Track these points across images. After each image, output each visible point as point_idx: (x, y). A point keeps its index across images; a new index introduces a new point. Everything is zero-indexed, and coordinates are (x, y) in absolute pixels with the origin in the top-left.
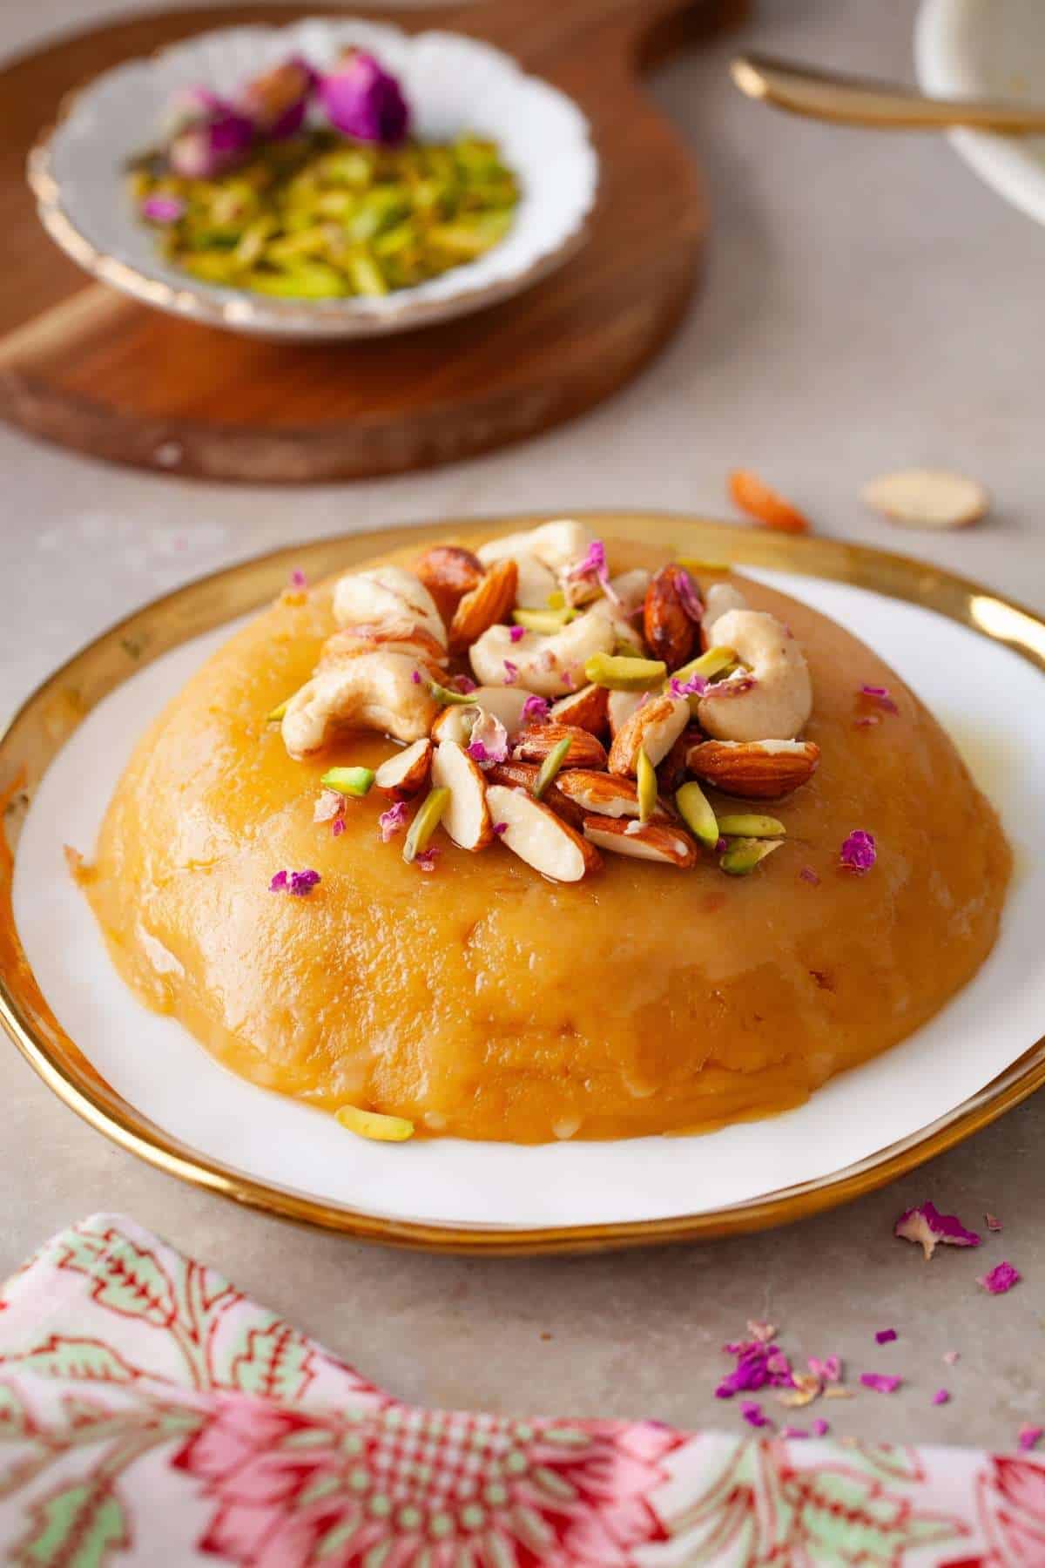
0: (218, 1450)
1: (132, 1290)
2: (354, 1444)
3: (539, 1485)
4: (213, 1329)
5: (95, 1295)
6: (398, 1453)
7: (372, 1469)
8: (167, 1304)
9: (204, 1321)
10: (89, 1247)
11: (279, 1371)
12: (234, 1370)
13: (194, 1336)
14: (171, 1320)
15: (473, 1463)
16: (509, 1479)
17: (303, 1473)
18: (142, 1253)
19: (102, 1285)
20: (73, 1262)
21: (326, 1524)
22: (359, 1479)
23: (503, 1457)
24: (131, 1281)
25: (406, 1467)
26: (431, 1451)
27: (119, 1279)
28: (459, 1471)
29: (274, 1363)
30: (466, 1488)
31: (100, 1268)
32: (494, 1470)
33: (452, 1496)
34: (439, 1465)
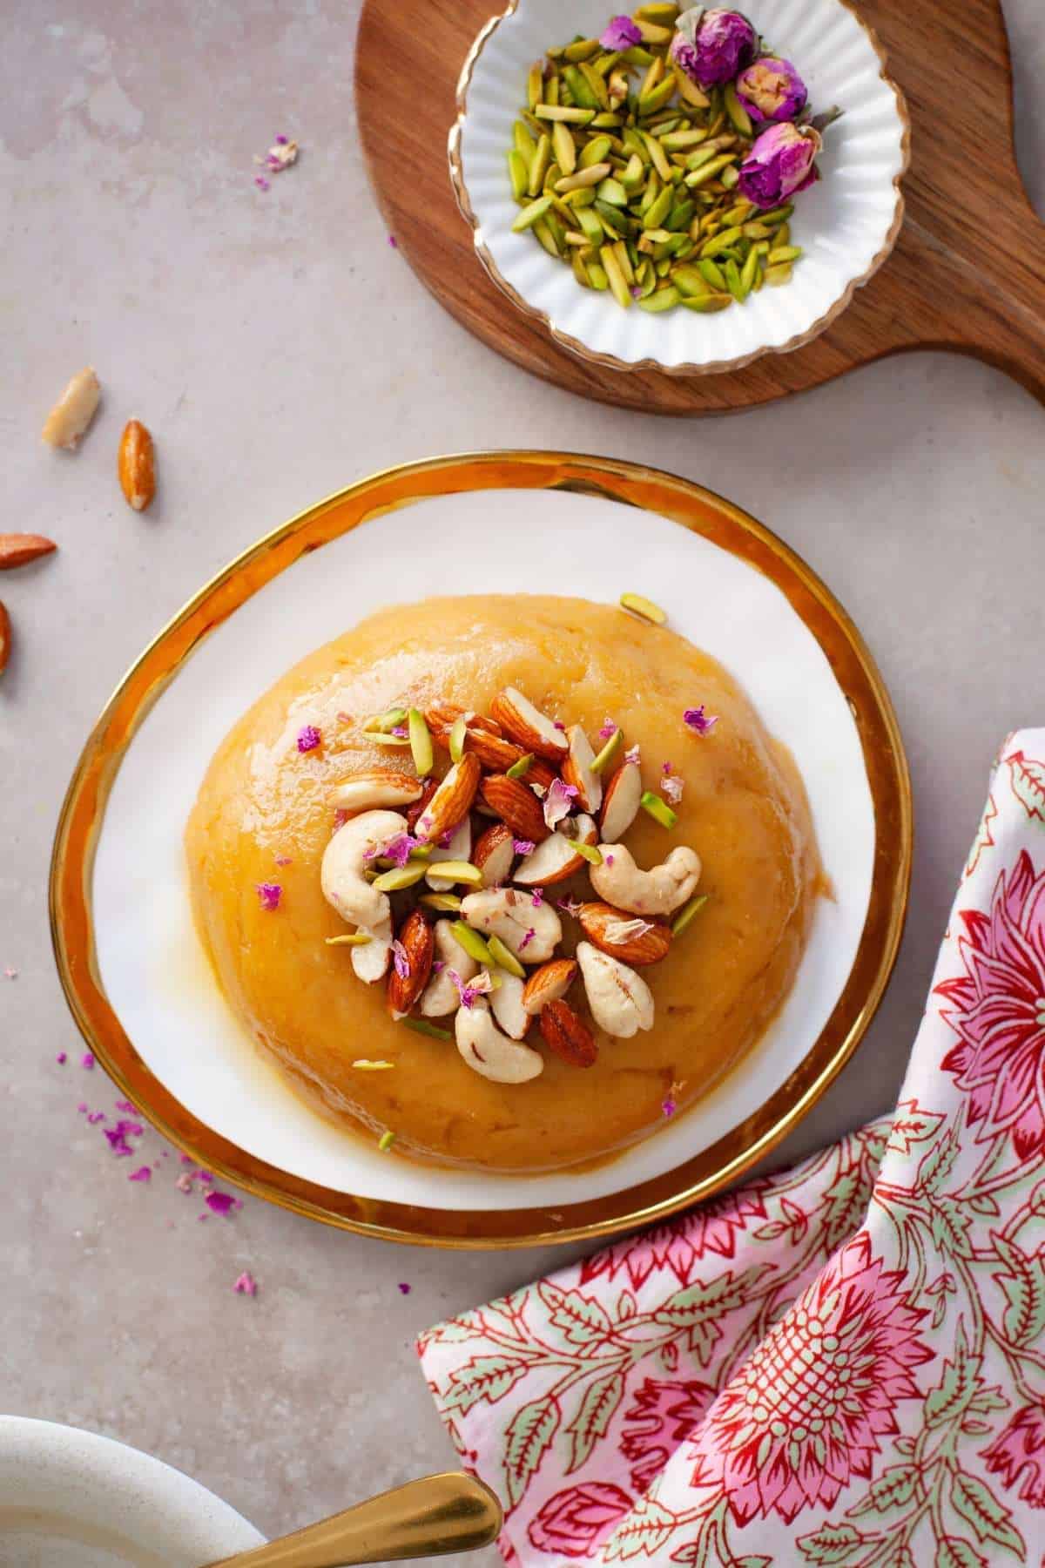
0: (746, 1498)
1: (496, 1379)
2: (778, 1428)
3: (846, 1335)
4: (541, 1344)
5: (491, 1402)
6: (795, 1407)
7: (796, 1425)
8: (514, 1363)
9: (534, 1347)
10: (458, 1394)
11: (585, 1317)
12: (572, 1342)
13: (542, 1356)
14: (524, 1364)
15: (820, 1368)
16: (838, 1351)
17: (781, 1460)
18: (472, 1365)
19: (486, 1395)
20: (464, 1408)
21: (811, 1456)
22: (799, 1433)
23: (824, 1350)
24: (490, 1378)
25: (805, 1406)
26: (802, 1388)
27: (487, 1383)
28: (821, 1377)
29: (577, 1317)
30: (831, 1377)
31: (476, 1393)
32: (828, 1358)
33: (831, 1386)
34: (812, 1388)
